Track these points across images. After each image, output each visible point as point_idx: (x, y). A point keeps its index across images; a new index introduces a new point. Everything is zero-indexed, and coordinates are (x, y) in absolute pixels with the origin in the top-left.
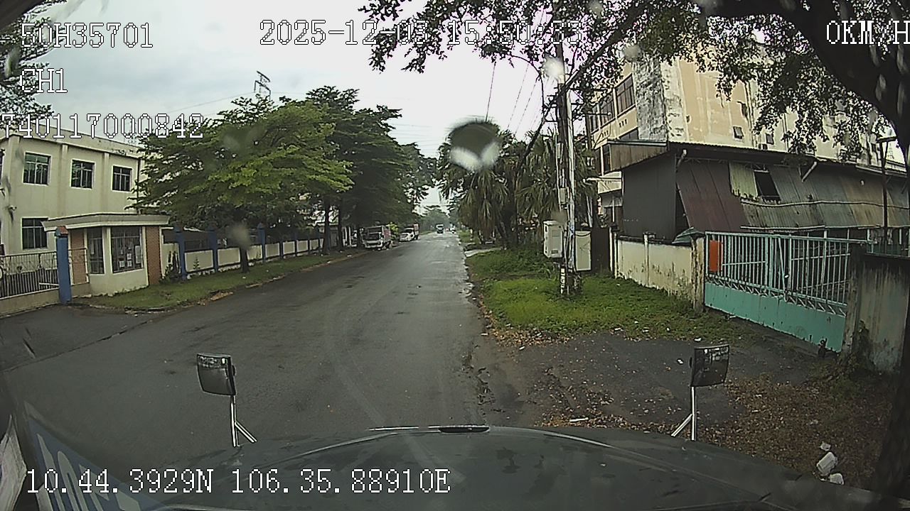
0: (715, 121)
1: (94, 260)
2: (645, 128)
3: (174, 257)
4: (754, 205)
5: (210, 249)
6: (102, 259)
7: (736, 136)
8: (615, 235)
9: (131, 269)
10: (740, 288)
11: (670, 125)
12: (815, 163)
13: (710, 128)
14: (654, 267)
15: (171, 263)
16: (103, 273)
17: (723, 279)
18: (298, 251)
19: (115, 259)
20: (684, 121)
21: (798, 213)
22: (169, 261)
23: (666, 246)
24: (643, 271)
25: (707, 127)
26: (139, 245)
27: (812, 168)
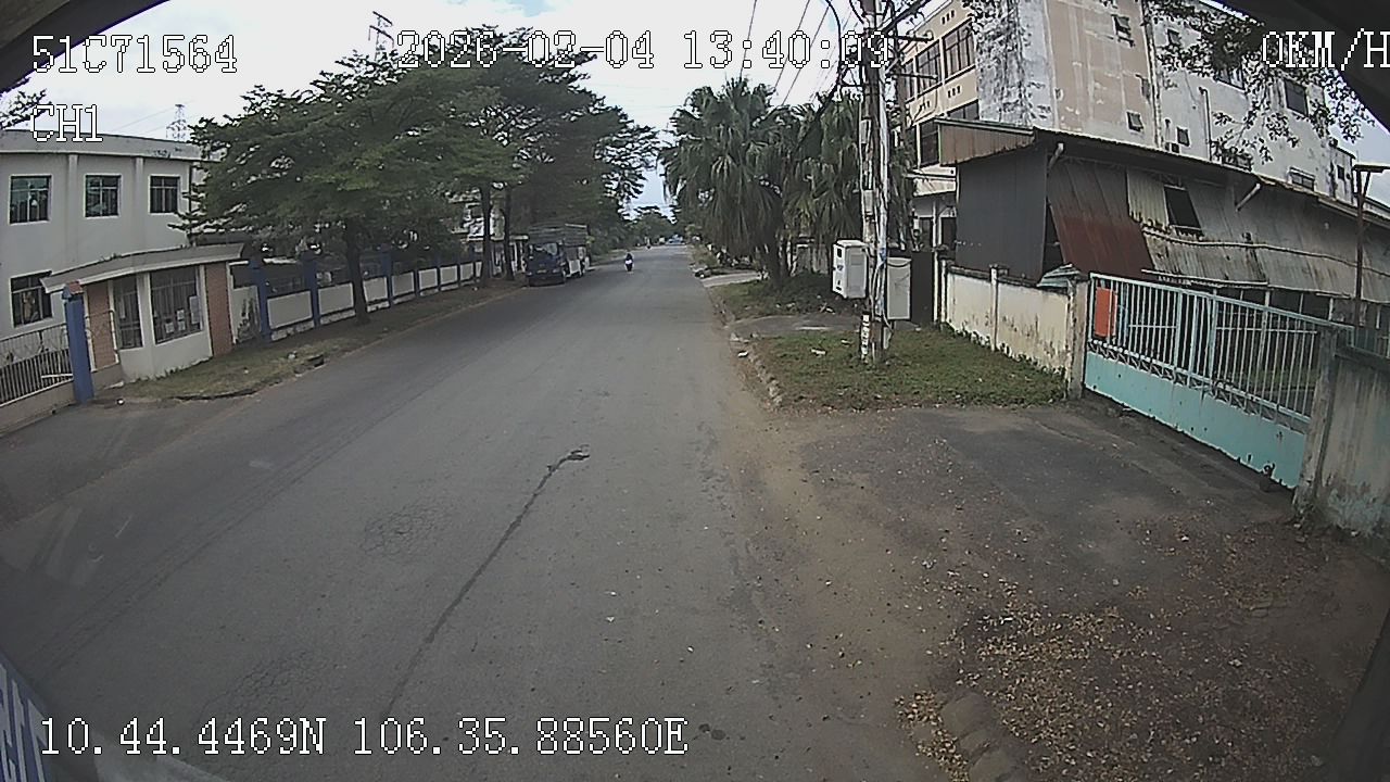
0: (1100, 101)
1: (125, 327)
2: (990, 102)
3: (251, 307)
4: (1163, 238)
5: (306, 290)
6: (139, 325)
7: (1131, 127)
8: (944, 263)
9: (184, 333)
10: (1142, 367)
11: (1029, 99)
12: (1258, 186)
13: (1091, 111)
14: (1005, 319)
15: (247, 317)
16: (141, 345)
17: (1115, 349)
18: (442, 283)
19: (157, 321)
20: (1052, 96)
21: (1228, 258)
22: (244, 314)
23: (1026, 290)
24: (986, 324)
25: (1087, 108)
26: (196, 294)
27: (1253, 192)
